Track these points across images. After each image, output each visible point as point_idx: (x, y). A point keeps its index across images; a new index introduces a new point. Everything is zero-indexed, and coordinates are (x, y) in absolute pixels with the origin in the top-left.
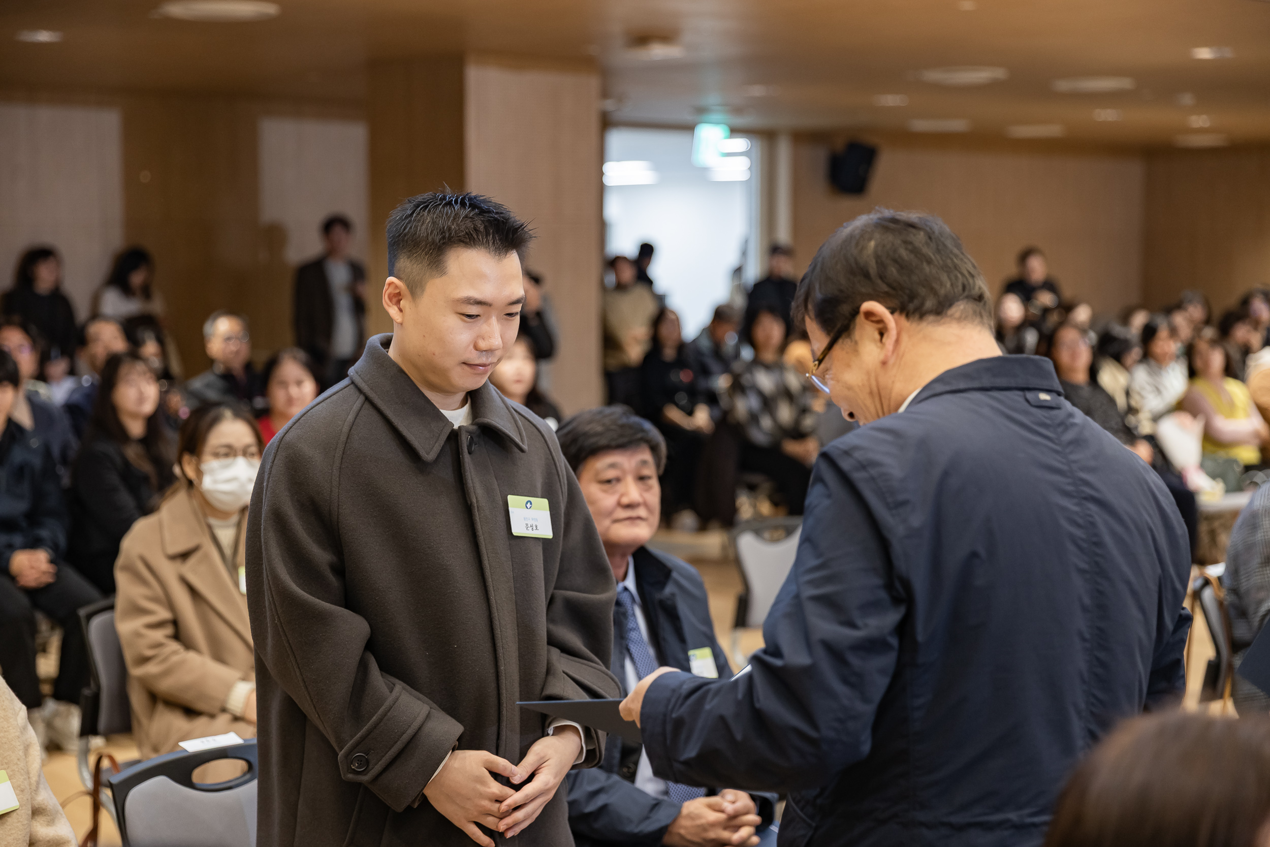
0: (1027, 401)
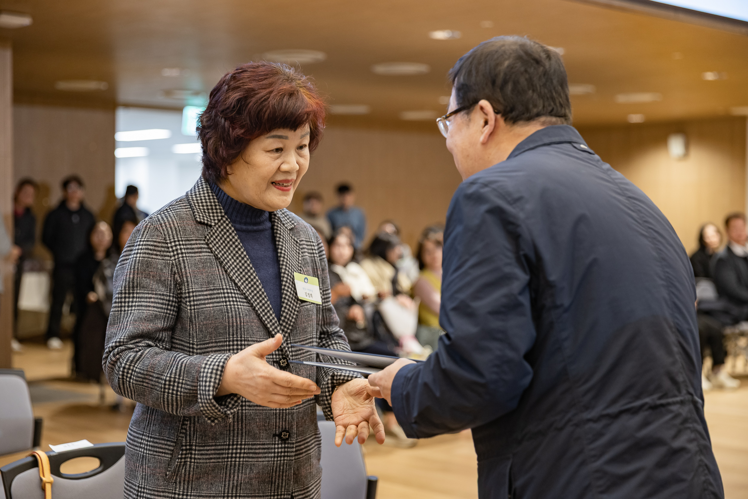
0: (575, 147)
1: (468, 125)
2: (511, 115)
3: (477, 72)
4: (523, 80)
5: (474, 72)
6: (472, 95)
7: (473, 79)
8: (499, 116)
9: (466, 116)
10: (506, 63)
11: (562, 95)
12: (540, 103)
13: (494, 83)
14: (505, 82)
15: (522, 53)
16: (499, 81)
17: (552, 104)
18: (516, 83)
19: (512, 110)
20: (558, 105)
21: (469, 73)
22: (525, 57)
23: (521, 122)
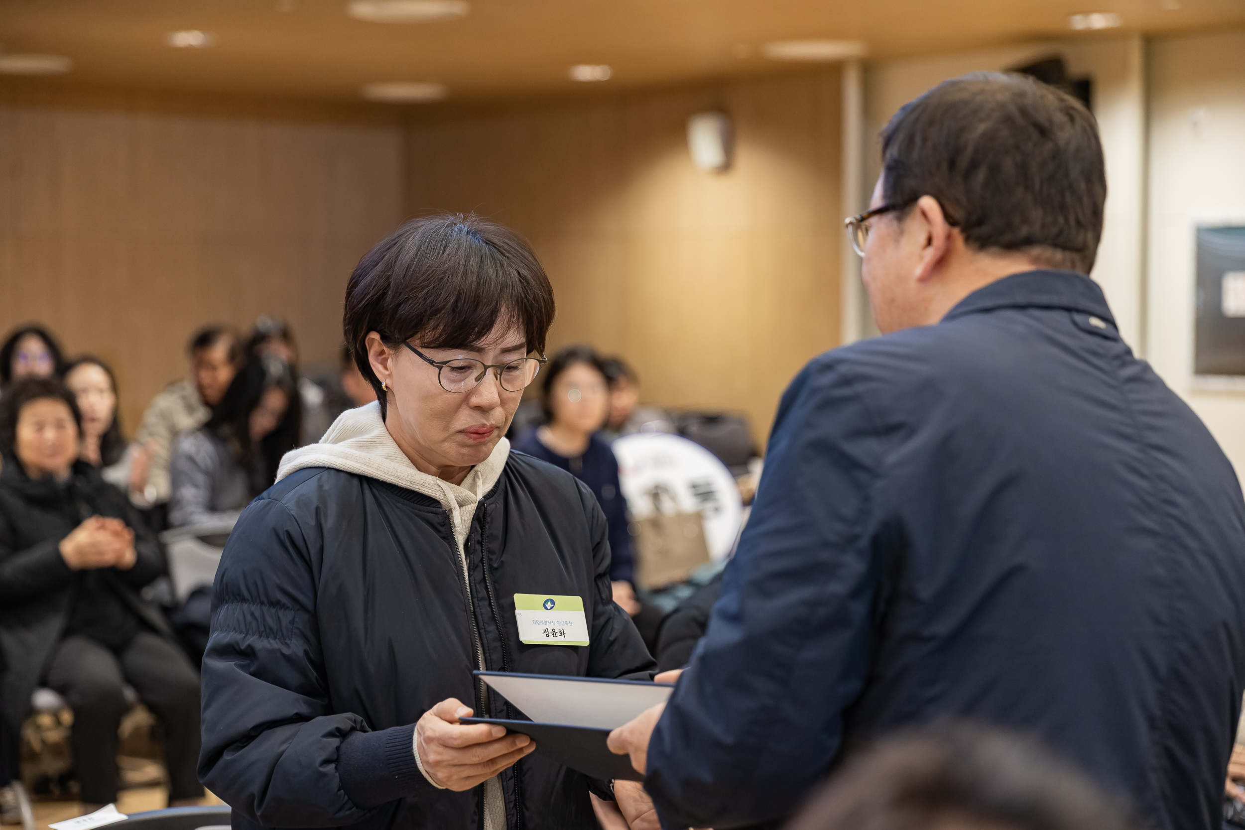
0: (1075, 323)
1: (897, 241)
2: (977, 231)
3: (924, 140)
4: (1008, 165)
5: (918, 140)
6: (910, 183)
7: (915, 155)
8: (956, 231)
9: (895, 224)
10: (981, 128)
11: (1086, 200)
12: (1037, 214)
13: (952, 164)
14: (974, 165)
15: (1013, 109)
16: (963, 162)
17: (1061, 220)
18: (995, 170)
19: (980, 222)
20: (1072, 222)
21: (911, 139)
22: (1020, 120)
23: (994, 249)
